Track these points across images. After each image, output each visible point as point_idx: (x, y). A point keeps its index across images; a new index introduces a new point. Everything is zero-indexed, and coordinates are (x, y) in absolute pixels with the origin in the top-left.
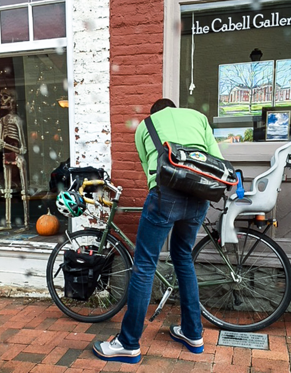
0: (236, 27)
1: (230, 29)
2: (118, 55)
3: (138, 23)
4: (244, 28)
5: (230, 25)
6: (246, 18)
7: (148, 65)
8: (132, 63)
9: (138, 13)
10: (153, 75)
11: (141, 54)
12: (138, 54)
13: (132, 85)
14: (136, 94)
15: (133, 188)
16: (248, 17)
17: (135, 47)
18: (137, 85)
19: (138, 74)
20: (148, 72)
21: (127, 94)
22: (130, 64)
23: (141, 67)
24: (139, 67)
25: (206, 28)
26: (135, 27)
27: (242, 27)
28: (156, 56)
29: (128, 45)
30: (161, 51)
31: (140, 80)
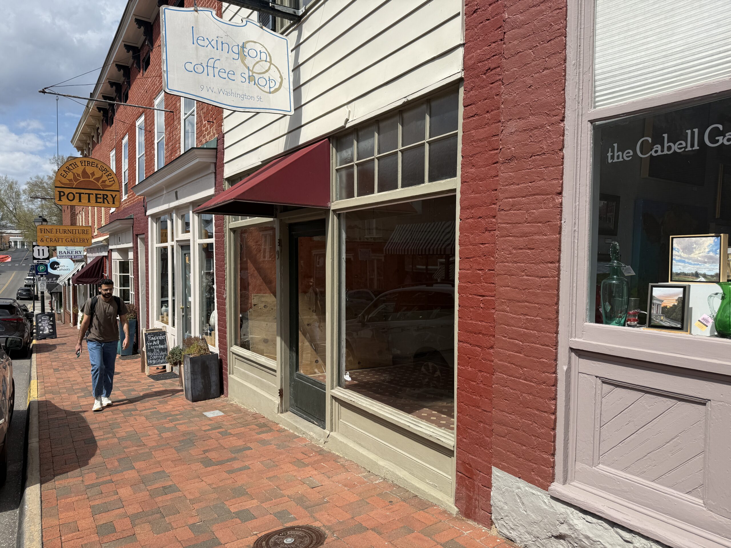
0: (675, 148)
1: (666, 152)
2: (507, 198)
3: (531, 155)
4: (689, 148)
5: (666, 145)
6: (693, 133)
7: (541, 210)
8: (522, 207)
9: (531, 141)
10: (547, 223)
11: (534, 195)
12: (531, 195)
13: (521, 237)
14: (525, 249)
15: (520, 378)
16: (696, 130)
17: (526, 187)
18: (527, 237)
19: (529, 223)
20: (542, 220)
21: (514, 248)
22: (520, 210)
23: (533, 213)
24: (530, 212)
25: (629, 153)
26: (528, 160)
27: (686, 147)
28: (552, 197)
29: (518, 185)
30: (558, 192)
31: (530, 231)
